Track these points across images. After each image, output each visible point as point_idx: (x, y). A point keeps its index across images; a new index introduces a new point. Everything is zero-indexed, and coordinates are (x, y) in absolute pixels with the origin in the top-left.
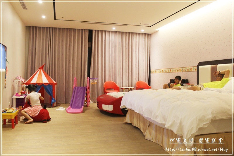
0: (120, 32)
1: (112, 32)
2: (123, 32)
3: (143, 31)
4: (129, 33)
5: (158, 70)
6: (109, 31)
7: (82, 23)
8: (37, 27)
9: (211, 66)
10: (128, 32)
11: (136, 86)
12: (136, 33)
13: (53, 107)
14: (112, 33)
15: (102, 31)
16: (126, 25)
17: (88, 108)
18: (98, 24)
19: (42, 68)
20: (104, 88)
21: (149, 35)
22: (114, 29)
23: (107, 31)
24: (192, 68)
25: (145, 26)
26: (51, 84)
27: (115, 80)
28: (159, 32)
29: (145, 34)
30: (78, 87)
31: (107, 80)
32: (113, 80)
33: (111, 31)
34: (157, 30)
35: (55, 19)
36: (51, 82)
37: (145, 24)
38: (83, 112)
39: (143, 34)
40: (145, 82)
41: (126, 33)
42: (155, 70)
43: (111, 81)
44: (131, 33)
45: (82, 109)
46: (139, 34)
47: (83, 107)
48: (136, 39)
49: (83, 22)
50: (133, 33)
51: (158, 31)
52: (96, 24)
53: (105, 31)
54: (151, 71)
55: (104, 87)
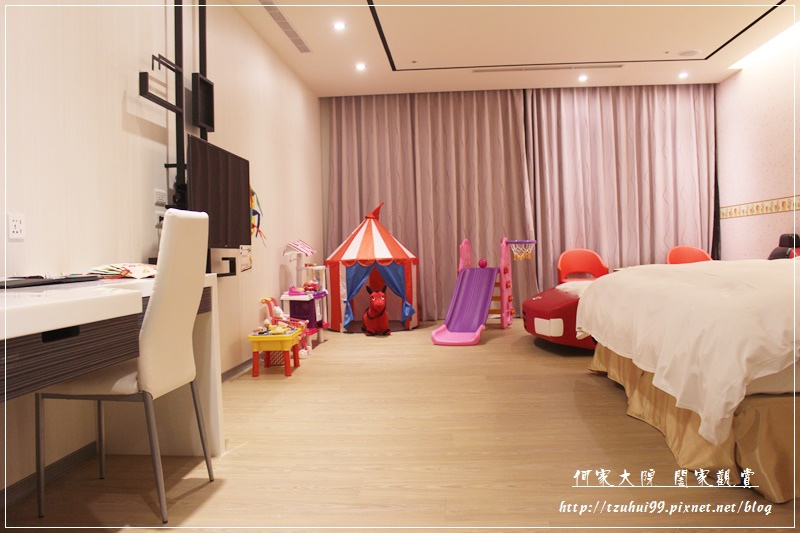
0: (607, 88)
1: (582, 90)
2: (617, 88)
3: (683, 77)
4: (640, 88)
5: (744, 207)
6: (571, 89)
7: (476, 71)
8: (341, 98)
10: (635, 86)
12: (664, 87)
13: (408, 330)
14: (581, 93)
15: (548, 91)
16: (618, 64)
17: (506, 331)
18: (526, 70)
19: (376, 215)
20: (559, 271)
21: (712, 88)
22: (583, 79)
23: (565, 89)
25: (687, 58)
26: (398, 260)
27: (597, 247)
28: (742, 75)
29: (697, 86)
30: (472, 270)
31: (571, 246)
32: (591, 245)
33: (578, 89)
34: (735, 67)
35: (394, 69)
36: (401, 257)
37: (682, 54)
38: (480, 342)
39: (687, 86)
40: (700, 248)
41: (628, 88)
42: (733, 208)
43: (585, 249)
44: (647, 86)
45: (478, 333)
46: (674, 87)
47: (482, 327)
48: (661, 108)
49: (478, 69)
50: (652, 87)
51: (737, 73)
52: (521, 70)
53: (558, 91)
54: (722, 211)
55: (559, 266)
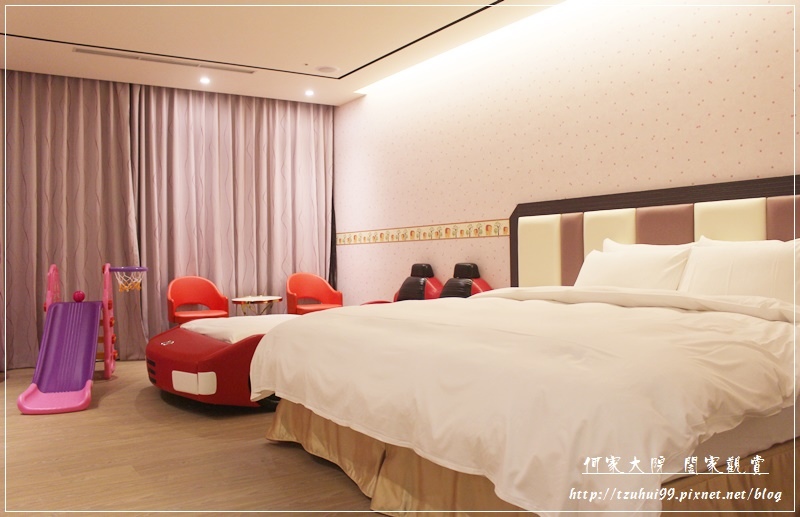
0: (226, 96)
1: (199, 94)
2: (236, 98)
3: (310, 94)
4: (261, 100)
5: (366, 235)
6: (186, 92)
9: (562, 218)
10: (256, 98)
11: (289, 291)
12: (285, 103)
14: (197, 98)
15: (159, 90)
16: (249, 69)
20: (170, 302)
21: (330, 110)
22: (205, 81)
23: (179, 90)
24: (492, 224)
25: (323, 74)
27: (211, 273)
28: (366, 101)
29: (317, 106)
30: (65, 306)
31: (181, 272)
32: (204, 271)
33: (194, 92)
34: (360, 92)
37: (321, 69)
39: (307, 105)
40: (317, 275)
41: (249, 99)
42: (353, 235)
43: (197, 277)
44: (268, 99)
46: (295, 104)
50: (274, 101)
51: (362, 97)
53: (171, 91)
54: (338, 237)
55: (169, 297)
